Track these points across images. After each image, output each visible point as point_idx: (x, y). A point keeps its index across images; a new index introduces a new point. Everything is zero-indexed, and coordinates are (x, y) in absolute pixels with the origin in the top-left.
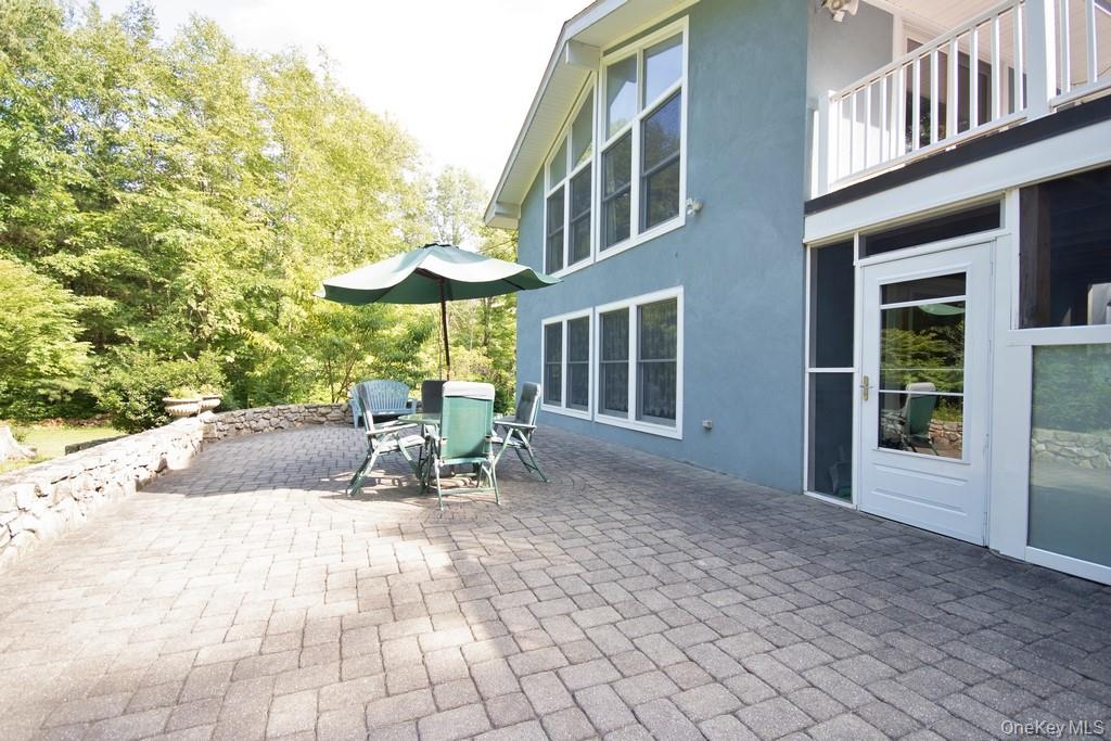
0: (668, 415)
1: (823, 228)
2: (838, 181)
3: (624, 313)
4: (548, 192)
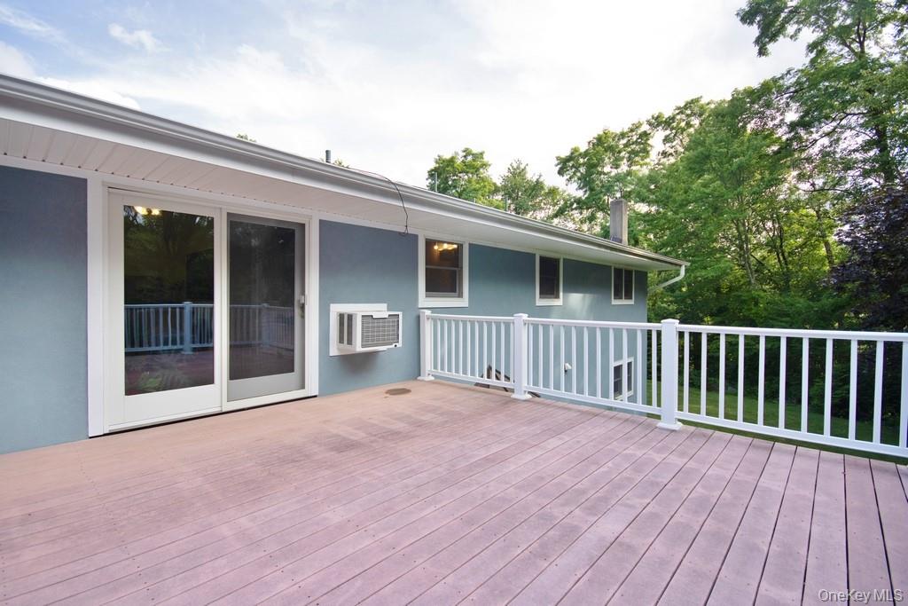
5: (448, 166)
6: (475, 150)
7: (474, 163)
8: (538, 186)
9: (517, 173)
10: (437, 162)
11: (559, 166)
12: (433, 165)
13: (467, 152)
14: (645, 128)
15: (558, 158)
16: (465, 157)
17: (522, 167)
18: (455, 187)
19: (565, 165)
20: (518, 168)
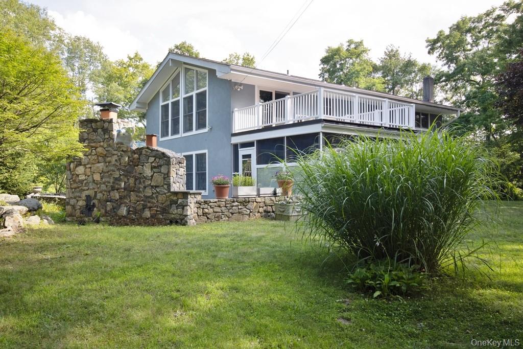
0: (204, 189)
1: (235, 140)
2: (238, 130)
3: (192, 156)
4: (162, 103)
5: (335, 55)
6: (357, 40)
7: (356, 50)
8: (410, 64)
9: (392, 55)
10: (327, 52)
11: (430, 47)
12: (324, 54)
13: (350, 42)
14: (498, 12)
15: (428, 41)
16: (349, 46)
17: (395, 49)
18: (342, 70)
19: (432, 45)
20: (392, 50)
